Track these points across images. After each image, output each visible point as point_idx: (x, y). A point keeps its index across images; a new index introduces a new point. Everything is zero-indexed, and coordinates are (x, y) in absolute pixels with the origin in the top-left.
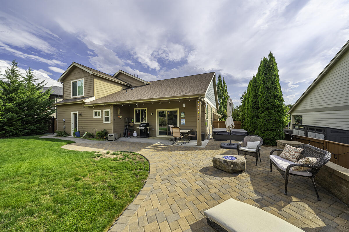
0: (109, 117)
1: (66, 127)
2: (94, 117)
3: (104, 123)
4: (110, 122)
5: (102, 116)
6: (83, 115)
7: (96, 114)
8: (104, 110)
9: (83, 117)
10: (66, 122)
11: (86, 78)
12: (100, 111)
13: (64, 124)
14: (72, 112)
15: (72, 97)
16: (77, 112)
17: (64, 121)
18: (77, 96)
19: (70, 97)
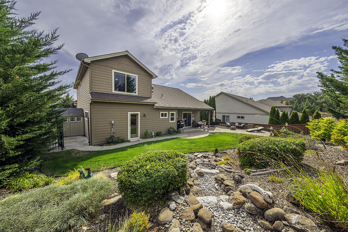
0: (174, 118)
2: (161, 118)
3: (170, 122)
4: (175, 121)
5: (169, 117)
7: (162, 115)
8: (170, 112)
9: (147, 118)
11: (141, 76)
12: (167, 112)
13: (112, 128)
14: (129, 113)
15: (114, 91)
16: (139, 113)
17: (112, 124)
18: (125, 93)
19: (110, 91)
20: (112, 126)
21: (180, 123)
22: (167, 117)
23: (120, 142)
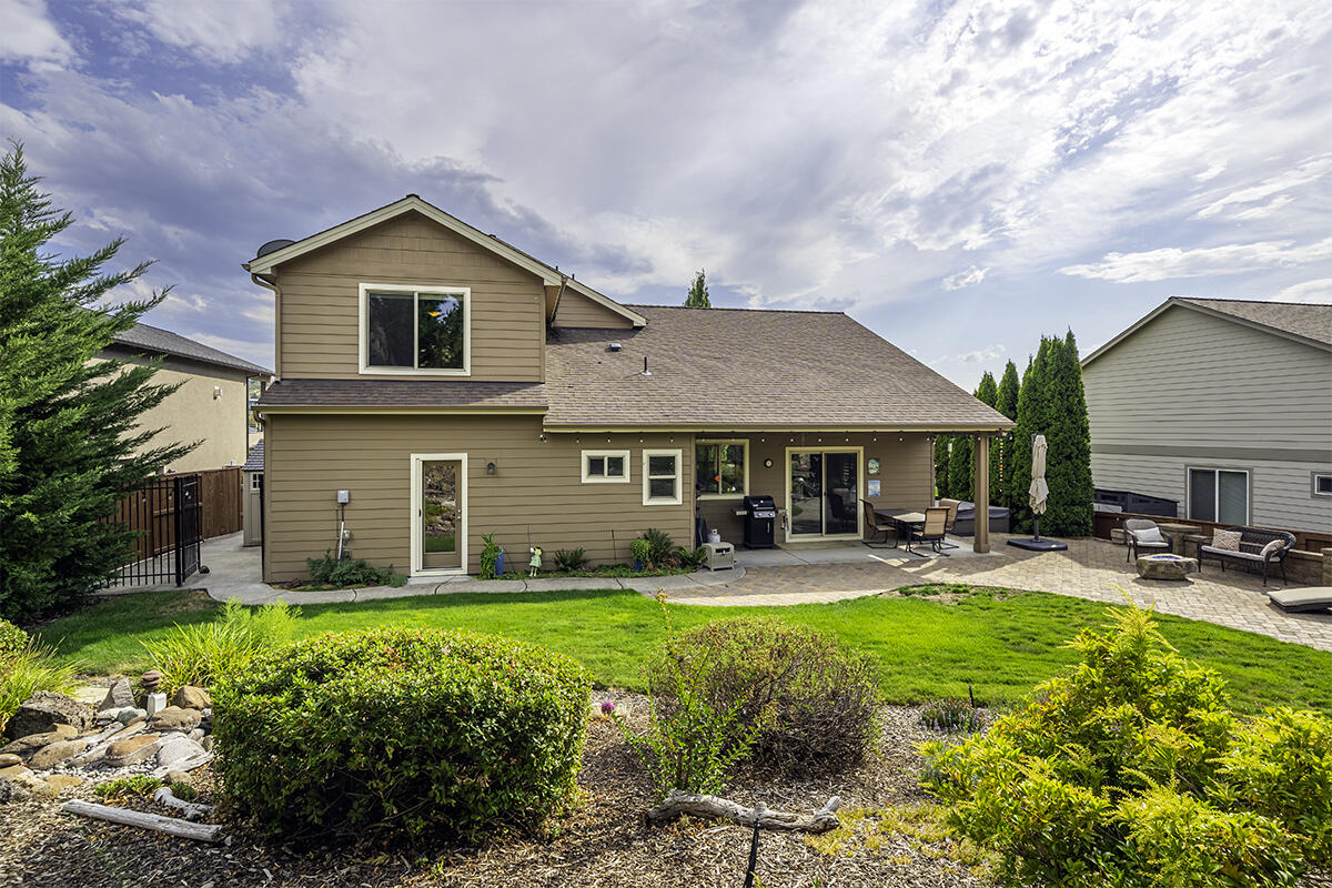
0: (672, 481)
1: (357, 535)
2: (585, 479)
3: (646, 502)
4: (679, 501)
5: (636, 474)
6: (503, 473)
7: (596, 466)
8: (647, 453)
9: (505, 482)
10: (355, 505)
11: (484, 288)
12: (626, 454)
13: (340, 518)
14: (413, 457)
15: (364, 370)
16: (463, 457)
17: (344, 504)
18: (415, 372)
19: (351, 369)
20: (340, 512)
21: (752, 510)
22: (626, 478)
23: (358, 582)
